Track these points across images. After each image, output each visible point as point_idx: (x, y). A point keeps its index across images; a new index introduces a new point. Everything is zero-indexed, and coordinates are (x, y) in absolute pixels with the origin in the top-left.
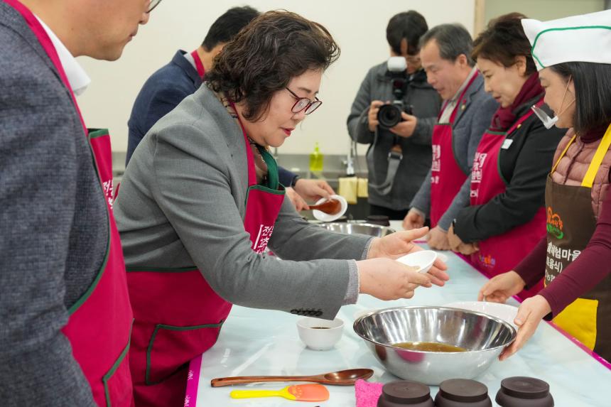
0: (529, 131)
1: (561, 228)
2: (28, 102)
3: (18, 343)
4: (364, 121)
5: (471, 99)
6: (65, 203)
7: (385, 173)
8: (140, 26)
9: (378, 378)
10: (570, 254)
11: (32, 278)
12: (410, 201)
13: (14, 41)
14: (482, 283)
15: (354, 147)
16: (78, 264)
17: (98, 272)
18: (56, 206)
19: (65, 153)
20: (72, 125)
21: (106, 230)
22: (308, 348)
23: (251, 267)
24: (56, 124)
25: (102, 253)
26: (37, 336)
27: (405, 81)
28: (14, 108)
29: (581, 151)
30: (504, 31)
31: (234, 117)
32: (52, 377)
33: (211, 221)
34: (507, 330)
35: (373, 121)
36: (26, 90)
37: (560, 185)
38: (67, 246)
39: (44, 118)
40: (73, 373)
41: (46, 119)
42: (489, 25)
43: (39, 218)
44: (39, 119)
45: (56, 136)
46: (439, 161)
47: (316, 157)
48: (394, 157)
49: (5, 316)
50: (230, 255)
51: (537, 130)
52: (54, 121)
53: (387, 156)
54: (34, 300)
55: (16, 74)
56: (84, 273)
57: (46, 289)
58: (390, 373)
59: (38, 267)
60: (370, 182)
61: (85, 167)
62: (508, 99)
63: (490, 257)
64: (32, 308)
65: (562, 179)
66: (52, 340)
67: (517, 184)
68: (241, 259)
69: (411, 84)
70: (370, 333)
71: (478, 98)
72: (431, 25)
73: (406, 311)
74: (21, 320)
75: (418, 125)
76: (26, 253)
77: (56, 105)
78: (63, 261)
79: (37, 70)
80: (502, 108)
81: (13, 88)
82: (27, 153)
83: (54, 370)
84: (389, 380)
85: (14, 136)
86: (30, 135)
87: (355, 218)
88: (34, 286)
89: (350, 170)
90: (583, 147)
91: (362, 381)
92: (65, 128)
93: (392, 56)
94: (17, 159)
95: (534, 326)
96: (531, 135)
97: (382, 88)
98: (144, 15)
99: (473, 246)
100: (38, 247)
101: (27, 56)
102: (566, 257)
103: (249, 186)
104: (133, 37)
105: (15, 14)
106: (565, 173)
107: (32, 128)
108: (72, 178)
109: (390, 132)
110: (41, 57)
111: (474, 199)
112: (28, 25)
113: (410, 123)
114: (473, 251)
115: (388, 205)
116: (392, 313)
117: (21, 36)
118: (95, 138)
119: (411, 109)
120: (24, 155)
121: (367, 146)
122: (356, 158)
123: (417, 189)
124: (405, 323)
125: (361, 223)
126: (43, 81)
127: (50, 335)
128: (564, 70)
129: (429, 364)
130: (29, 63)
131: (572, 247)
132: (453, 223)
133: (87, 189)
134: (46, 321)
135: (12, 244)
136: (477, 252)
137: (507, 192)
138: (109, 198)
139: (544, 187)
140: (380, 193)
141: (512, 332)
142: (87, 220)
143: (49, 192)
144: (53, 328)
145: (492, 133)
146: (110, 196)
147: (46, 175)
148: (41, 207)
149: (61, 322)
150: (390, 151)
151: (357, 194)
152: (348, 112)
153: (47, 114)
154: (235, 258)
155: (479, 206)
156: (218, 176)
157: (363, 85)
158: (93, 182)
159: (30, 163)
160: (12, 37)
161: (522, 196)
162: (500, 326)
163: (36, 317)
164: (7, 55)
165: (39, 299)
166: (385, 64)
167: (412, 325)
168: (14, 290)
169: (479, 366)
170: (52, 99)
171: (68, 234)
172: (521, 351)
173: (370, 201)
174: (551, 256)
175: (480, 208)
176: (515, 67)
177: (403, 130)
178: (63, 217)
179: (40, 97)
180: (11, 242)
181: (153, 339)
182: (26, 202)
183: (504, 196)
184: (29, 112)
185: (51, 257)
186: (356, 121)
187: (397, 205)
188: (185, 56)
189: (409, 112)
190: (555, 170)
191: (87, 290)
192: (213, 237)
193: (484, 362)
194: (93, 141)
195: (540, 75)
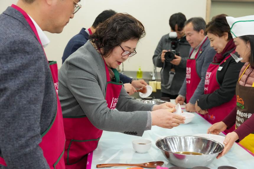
0: (229, 63)
1: (243, 104)
2: (26, 50)
3: (22, 150)
4: (159, 58)
5: (204, 49)
6: (41, 92)
7: (168, 79)
8: (70, 19)
9: (166, 165)
10: (247, 115)
11: (28, 123)
12: (178, 91)
13: (20, 25)
14: (209, 126)
15: (155, 68)
16: (45, 117)
17: (52, 120)
18: (37, 93)
19: (40, 72)
20: (44, 60)
21: (56, 103)
22: (136, 152)
23: (107, 114)
24: (37, 60)
25: (54, 113)
26: (30, 147)
27: (177, 42)
28: (20, 53)
29: (251, 72)
30: (219, 22)
31: (100, 54)
32: (35, 164)
33: (90, 95)
34: (220, 146)
35: (163, 58)
36: (25, 46)
37: (243, 86)
38: (41, 110)
39: (32, 57)
40: (44, 162)
41: (33, 58)
42: (212, 19)
43: (31, 98)
44: (31, 57)
45: (37, 65)
46: (190, 74)
47: (140, 72)
48: (172, 73)
49: (17, 139)
50: (98, 109)
51: (233, 63)
52: (36, 58)
53: (169, 73)
54: (29, 132)
55: (21, 39)
56: (47, 121)
57: (34, 128)
58: (171, 163)
59: (30, 119)
60: (162, 83)
61: (48, 77)
62: (220, 50)
63: (213, 115)
64: (28, 135)
65: (243, 84)
66: (36, 149)
67: (225, 85)
68: (102, 111)
69: (179, 43)
70: (163, 146)
71: (207, 48)
72: (188, 18)
73: (178, 137)
74: (23, 141)
75: (182, 60)
76: (25, 113)
77: (37, 52)
78: (39, 116)
79: (30, 38)
80: (218, 54)
81: (20, 45)
82: (26, 71)
83: (37, 161)
84: (170, 167)
85: (20, 64)
86: (27, 64)
87: (156, 98)
88: (29, 126)
89: (154, 78)
90: (252, 71)
91: (159, 166)
92: (41, 61)
93: (172, 31)
94: (21, 74)
95: (232, 145)
96: (231, 65)
97: (167, 44)
98: (72, 15)
99: (205, 111)
100: (30, 110)
101: (25, 31)
102: (245, 116)
103: (107, 82)
104: (67, 24)
105: (20, 14)
106: (245, 81)
107: (27, 61)
108: (43, 82)
109: (170, 63)
110: (31, 32)
111: (206, 91)
112: (25, 19)
113: (178, 59)
114: (206, 113)
115: (169, 93)
116: (172, 138)
117: (22, 23)
118: (51, 65)
119: (179, 53)
120: (24, 72)
121: (161, 68)
122: (156, 73)
123: (181, 86)
124: (177, 142)
125: (158, 100)
126: (32, 42)
127: (35, 147)
128: (245, 38)
129: (187, 160)
130: (26, 34)
131: (248, 112)
132: (198, 101)
133: (49, 86)
134: (33, 141)
135: (20, 109)
136: (207, 113)
137: (220, 88)
138: (57, 90)
139: (235, 87)
140: (166, 88)
141: (222, 147)
142: (49, 99)
143: (35, 88)
144: (36, 144)
145: (213, 64)
146: (57, 89)
147: (33, 81)
148: (31, 94)
149: (39, 141)
150: (170, 71)
151: (156, 88)
152: (153, 54)
153: (34, 55)
154: (100, 110)
155: (208, 94)
156: (93, 77)
157: (159, 43)
158: (51, 83)
159: (27, 76)
160: (19, 23)
161: (227, 90)
162: (217, 144)
163: (29, 139)
164: (17, 31)
165: (31, 132)
166: (168, 35)
167: (180, 143)
168: (20, 128)
169: (208, 161)
170: (36, 49)
171: (42, 105)
172: (226, 155)
173: (162, 91)
174: (238, 116)
175: (209, 95)
176: (223, 37)
177: (176, 62)
178: (40, 98)
179: (31, 48)
180: (19, 108)
181: (70, 145)
182: (25, 92)
183: (219, 90)
184: (26, 54)
185: (35, 114)
186: (156, 58)
187: (173, 93)
188: (85, 30)
189: (178, 55)
190: (240, 80)
191: (48, 128)
192: (91, 102)
193: (210, 160)
194: (50, 66)
195: (234, 40)
